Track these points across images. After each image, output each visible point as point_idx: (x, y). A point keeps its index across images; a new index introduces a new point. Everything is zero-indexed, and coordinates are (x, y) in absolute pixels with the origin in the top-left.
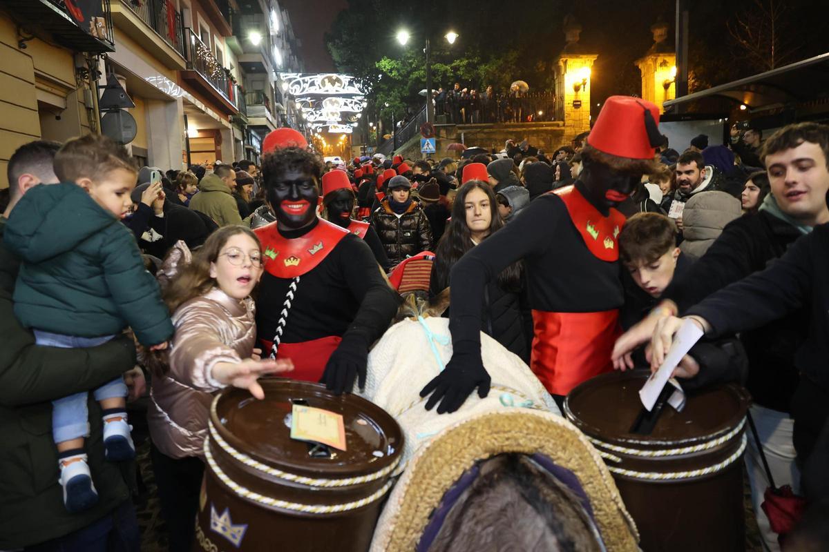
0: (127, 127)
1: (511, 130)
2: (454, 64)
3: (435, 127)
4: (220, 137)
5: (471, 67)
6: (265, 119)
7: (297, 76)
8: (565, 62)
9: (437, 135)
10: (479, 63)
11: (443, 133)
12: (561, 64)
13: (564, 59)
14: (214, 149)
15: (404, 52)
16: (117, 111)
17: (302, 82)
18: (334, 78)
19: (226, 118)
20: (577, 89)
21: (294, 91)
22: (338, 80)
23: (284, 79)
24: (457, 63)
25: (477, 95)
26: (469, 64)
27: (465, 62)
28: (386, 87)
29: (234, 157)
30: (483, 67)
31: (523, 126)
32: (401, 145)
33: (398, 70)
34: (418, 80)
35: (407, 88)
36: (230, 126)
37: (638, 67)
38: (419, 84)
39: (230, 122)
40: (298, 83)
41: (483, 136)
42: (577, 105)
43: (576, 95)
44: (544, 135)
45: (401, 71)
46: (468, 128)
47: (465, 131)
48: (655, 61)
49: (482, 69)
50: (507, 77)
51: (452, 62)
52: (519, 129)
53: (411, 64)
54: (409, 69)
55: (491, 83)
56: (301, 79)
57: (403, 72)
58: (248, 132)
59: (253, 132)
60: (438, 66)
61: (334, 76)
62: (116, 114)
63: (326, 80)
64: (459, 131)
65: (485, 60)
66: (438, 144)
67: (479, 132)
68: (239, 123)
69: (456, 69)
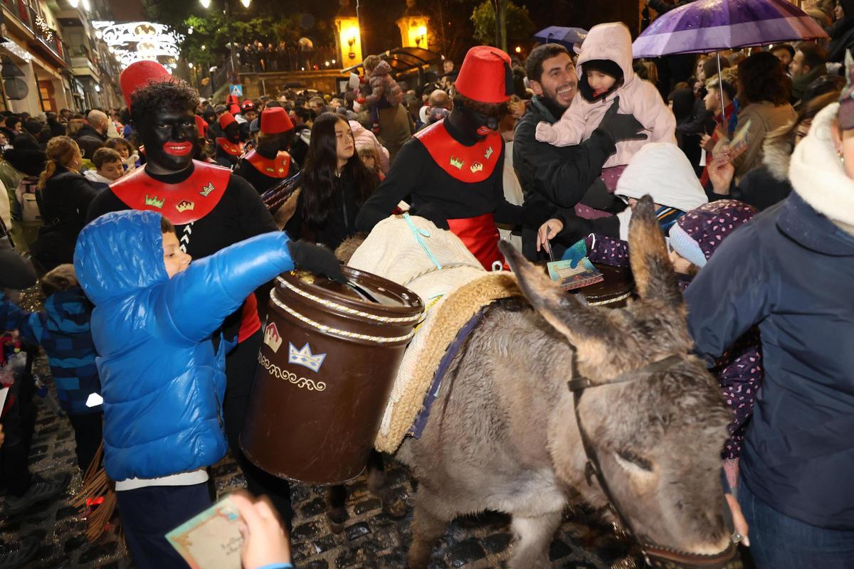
0: (21, 89)
1: (302, 76)
2: (252, 23)
3: (241, 75)
4: (53, 88)
5: (266, 25)
6: (88, 69)
7: (110, 25)
8: (340, 23)
9: (243, 82)
10: (273, 22)
11: (247, 80)
12: (337, 24)
13: (338, 20)
14: (48, 98)
15: (208, 11)
16: (14, 79)
17: (115, 31)
18: (147, 27)
19: (57, 71)
20: (351, 44)
21: (108, 38)
22: (151, 28)
23: (97, 27)
24: (254, 21)
25: (273, 49)
26: (263, 22)
27: (260, 21)
28: (196, 41)
29: (67, 103)
30: (275, 25)
31: (312, 74)
32: (218, 88)
33: (205, 27)
34: (222, 35)
35: (214, 41)
36: (60, 77)
37: (397, 26)
38: (223, 39)
39: (60, 74)
40: (112, 31)
41: (281, 82)
42: (352, 57)
43: (351, 49)
44: (329, 81)
45: (208, 28)
46: (267, 76)
47: (265, 78)
48: (408, 22)
49: (275, 28)
50: (297, 34)
51: (250, 20)
52: (308, 76)
53: (216, 22)
54: (214, 26)
55: (284, 39)
56: (114, 28)
57: (210, 28)
58: (74, 80)
59: (77, 81)
60: (238, 24)
61: (147, 24)
62: (13, 81)
63: (140, 29)
64: (261, 79)
65: (277, 19)
66: (244, 89)
67: (276, 79)
68: (67, 74)
69: (254, 26)
